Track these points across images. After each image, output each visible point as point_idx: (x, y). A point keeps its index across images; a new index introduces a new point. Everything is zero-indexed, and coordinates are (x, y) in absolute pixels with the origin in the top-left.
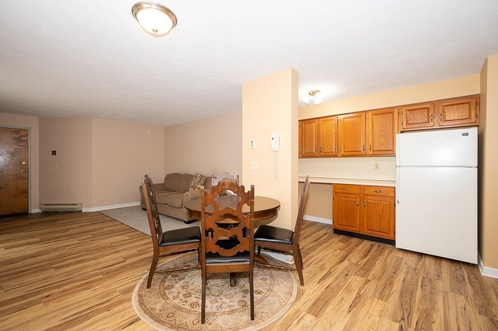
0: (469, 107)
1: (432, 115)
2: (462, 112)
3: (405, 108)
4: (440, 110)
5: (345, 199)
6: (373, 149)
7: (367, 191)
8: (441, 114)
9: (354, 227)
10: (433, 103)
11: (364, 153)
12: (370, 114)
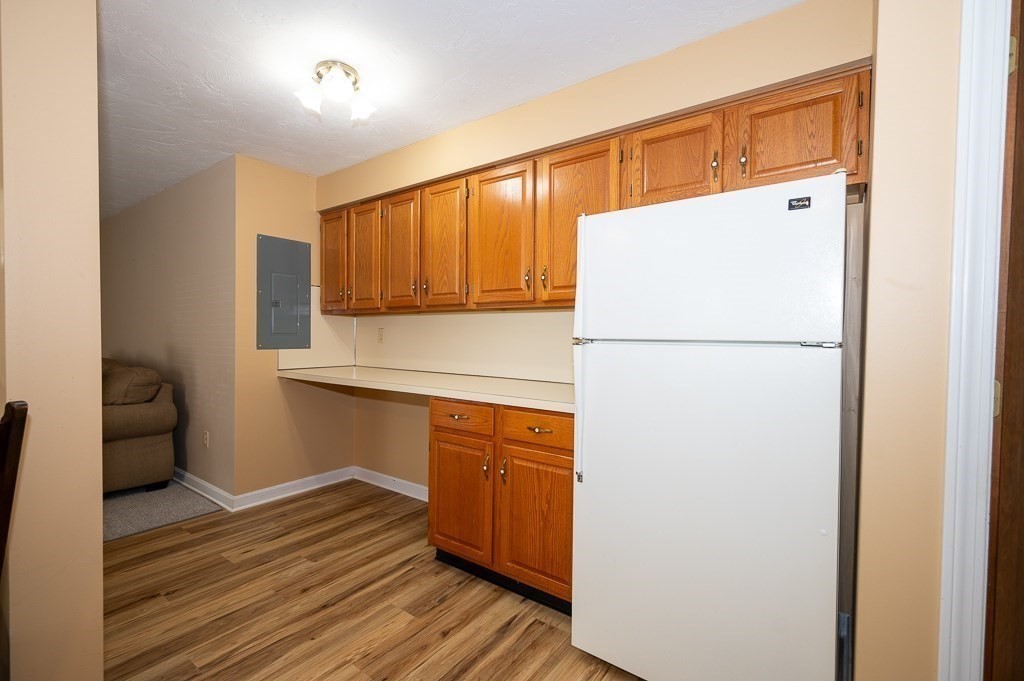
0: (835, 113)
1: (716, 154)
2: (812, 136)
3: (637, 135)
4: (741, 135)
5: (457, 449)
6: (552, 283)
7: (514, 428)
8: (744, 150)
9: (477, 548)
10: (723, 110)
11: (529, 296)
12: (544, 164)
